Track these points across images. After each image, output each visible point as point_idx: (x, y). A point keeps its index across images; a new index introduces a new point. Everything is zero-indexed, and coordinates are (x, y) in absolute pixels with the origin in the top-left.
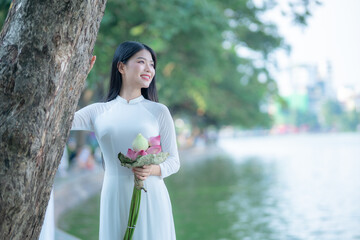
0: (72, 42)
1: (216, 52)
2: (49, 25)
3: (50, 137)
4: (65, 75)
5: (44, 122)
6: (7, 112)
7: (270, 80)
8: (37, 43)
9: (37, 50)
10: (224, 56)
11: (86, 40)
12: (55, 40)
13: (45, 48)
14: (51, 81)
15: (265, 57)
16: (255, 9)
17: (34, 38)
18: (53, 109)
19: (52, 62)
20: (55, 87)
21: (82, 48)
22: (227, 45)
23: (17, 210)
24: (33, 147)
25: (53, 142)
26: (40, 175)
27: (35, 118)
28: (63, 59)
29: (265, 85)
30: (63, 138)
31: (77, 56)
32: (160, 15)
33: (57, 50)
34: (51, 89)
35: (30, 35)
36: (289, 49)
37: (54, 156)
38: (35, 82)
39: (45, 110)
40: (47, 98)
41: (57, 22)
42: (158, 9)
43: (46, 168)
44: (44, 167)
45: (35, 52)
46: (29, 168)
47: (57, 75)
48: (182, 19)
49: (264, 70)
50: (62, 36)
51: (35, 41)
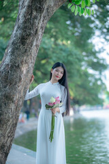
0: (27, 63)
1: (78, 71)
2: (20, 57)
4: (25, 75)
5: (18, 91)
6: (5, 87)
7: (103, 84)
8: (16, 64)
10: (82, 73)
11: (32, 62)
12: (22, 62)
13: (18, 65)
14: (20, 77)
15: (100, 73)
17: (15, 62)
19: (21, 70)
21: (30, 65)
22: (83, 68)
23: (9, 121)
24: (14, 99)
25: (21, 98)
26: (16, 109)
27: (15, 89)
28: (24, 69)
29: (101, 86)
31: (29, 68)
32: (55, 55)
33: (22, 66)
38: (15, 77)
39: (18, 86)
40: (19, 82)
41: (22, 56)
42: (53, 52)
44: (17, 106)
45: (15, 66)
46: (13, 106)
47: (22, 74)
48: (64, 57)
49: (100, 79)
50: (24, 61)
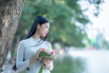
0: (10, 14)
4: (7, 28)
11: (17, 14)
12: (3, 13)
18: (1, 42)
20: (2, 33)
21: (15, 17)
28: (6, 21)
30: (5, 54)
31: (12, 20)
33: (4, 17)
36: (92, 24)
41: (4, 5)
47: (3, 28)
49: (84, 30)
50: (6, 12)
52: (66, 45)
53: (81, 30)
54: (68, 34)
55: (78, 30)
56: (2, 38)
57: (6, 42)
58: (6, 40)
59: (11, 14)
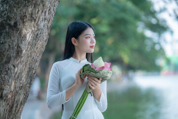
0: (35, 20)
2: (19, 8)
3: (18, 85)
4: (29, 43)
5: (13, 75)
8: (10, 20)
9: (9, 25)
11: (45, 19)
12: (23, 18)
13: (16, 24)
14: (19, 47)
16: (155, 12)
17: (8, 17)
18: (20, 66)
19: (20, 33)
20: (21, 51)
21: (42, 24)
24: (5, 92)
25: (21, 88)
26: (10, 111)
27: (7, 72)
28: (28, 32)
30: (28, 85)
31: (38, 30)
33: (24, 25)
34: (19, 52)
35: (5, 14)
36: (172, 32)
37: (22, 97)
38: (7, 47)
39: (14, 66)
40: (16, 58)
41: (25, 6)
43: (15, 106)
44: (13, 105)
47: (23, 42)
49: (159, 43)
50: (28, 16)
51: (9, 18)
52: (129, 68)
53: (155, 44)
54: (133, 50)
55: (148, 43)
56: (22, 59)
57: (28, 66)
58: (28, 62)
59: (37, 20)
